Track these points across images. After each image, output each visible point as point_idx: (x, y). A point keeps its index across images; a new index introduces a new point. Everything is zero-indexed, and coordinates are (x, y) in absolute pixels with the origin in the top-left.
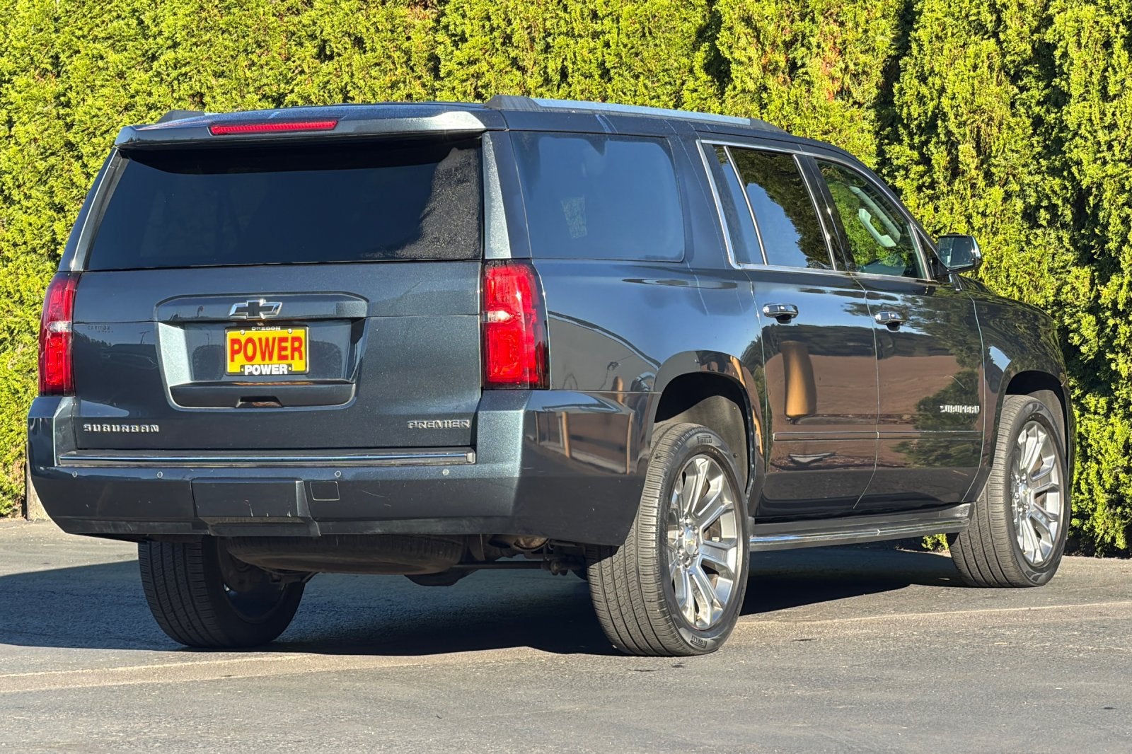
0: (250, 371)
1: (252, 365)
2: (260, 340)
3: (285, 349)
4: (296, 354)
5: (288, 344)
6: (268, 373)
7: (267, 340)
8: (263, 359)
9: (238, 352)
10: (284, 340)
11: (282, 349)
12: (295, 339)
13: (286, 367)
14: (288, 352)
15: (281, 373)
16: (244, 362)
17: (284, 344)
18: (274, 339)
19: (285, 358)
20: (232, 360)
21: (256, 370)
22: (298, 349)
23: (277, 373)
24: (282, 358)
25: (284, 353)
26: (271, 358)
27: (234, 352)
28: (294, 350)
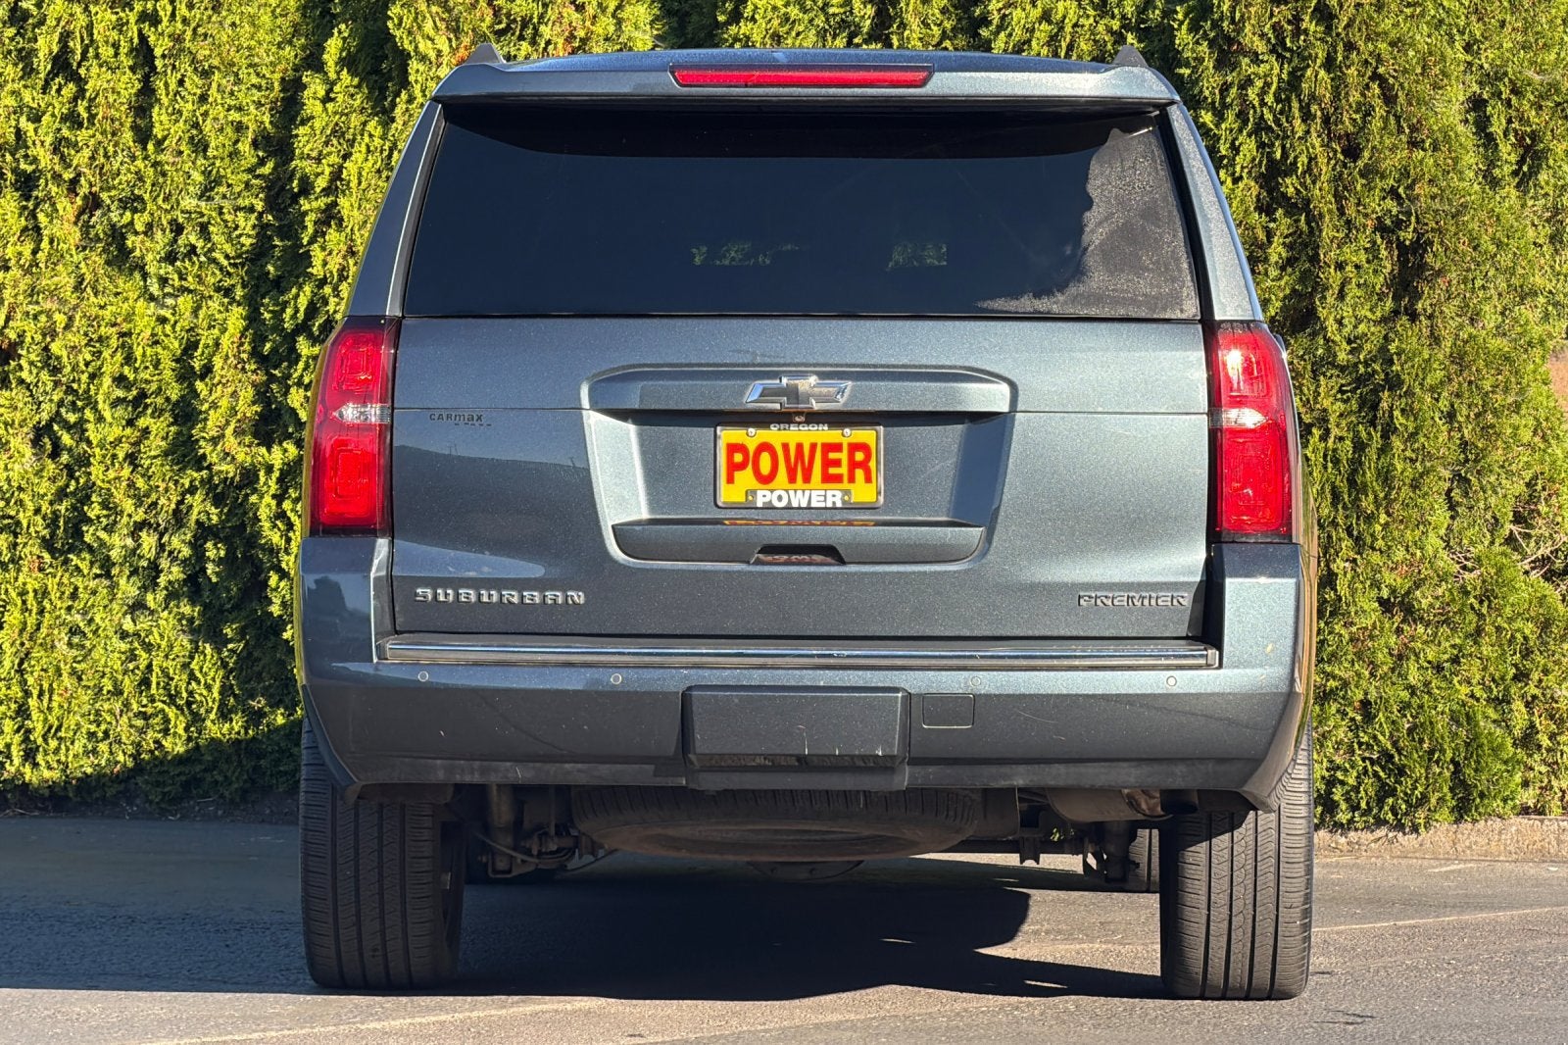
0: (767, 500)
1: (772, 491)
2: (786, 447)
3: (837, 463)
4: (859, 474)
5: (843, 456)
6: (804, 504)
7: (800, 447)
8: (792, 479)
9: (742, 466)
10: (837, 447)
11: (828, 463)
12: (854, 447)
13: (839, 494)
14: (843, 470)
15: (829, 505)
16: (753, 483)
17: (832, 456)
18: (813, 447)
19: (838, 479)
20: (730, 480)
21: (780, 498)
22: (864, 465)
23: (822, 505)
24: (828, 478)
25: (833, 471)
26: (807, 479)
27: (733, 468)
28: (853, 465)
